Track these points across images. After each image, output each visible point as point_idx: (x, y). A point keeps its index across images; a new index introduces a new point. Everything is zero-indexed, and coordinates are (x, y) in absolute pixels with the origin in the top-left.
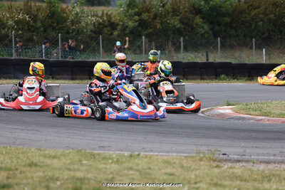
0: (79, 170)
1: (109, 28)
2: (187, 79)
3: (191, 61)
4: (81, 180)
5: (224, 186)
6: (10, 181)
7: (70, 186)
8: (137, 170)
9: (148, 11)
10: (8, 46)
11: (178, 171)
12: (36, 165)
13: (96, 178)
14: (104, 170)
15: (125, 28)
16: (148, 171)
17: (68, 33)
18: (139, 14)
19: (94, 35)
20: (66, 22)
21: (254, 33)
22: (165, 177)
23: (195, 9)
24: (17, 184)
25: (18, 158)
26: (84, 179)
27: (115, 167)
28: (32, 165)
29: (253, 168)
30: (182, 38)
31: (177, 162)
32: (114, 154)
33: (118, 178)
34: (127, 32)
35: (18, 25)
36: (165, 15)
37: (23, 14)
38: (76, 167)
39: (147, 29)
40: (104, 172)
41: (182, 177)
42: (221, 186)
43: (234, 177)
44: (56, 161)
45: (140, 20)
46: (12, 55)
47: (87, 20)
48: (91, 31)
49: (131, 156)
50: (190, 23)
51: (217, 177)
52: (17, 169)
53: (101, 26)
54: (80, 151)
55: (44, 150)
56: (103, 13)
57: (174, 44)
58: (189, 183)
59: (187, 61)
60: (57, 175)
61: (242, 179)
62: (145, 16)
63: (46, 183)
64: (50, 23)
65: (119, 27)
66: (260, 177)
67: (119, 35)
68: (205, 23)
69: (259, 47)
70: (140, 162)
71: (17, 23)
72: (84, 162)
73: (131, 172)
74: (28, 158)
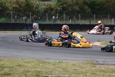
0: (38, 68)
1: (50, 11)
2: (82, 31)
3: (83, 24)
4: (39, 72)
5: (97, 75)
6: (11, 72)
7: (35, 74)
8: (62, 68)
9: (66, 3)
10: (10, 17)
11: (78, 68)
12: (21, 66)
13: (45, 71)
14: (48, 68)
15: (57, 10)
16: (66, 68)
17: (34, 12)
18: (62, 5)
19: (44, 13)
20: (33, 8)
21: (109, 12)
22: (73, 71)
23: (85, 2)
24: (13, 74)
25: (14, 63)
26: (40, 71)
27: (53, 67)
28: (20, 66)
29: (109, 67)
30: (80, 15)
31: (78, 64)
32: (52, 61)
33: (54, 71)
34: (58, 12)
35: (13, 9)
36: (73, 5)
37: (16, 4)
38: (37, 66)
39: (65, 11)
40: (48, 69)
41: (80, 71)
42: (96, 74)
43: (101, 71)
44: (29, 64)
45: (63, 7)
46: (11, 21)
47: (41, 7)
48: (43, 11)
49: (59, 62)
50: (83, 8)
51: (94, 71)
52: (13, 67)
53: (47, 10)
54: (39, 60)
55: (24, 60)
56: (48, 4)
57: (76, 17)
58: (83, 73)
59: (82, 24)
60: (29, 70)
61: (104, 72)
62: (65, 5)
63: (25, 73)
64: (26, 8)
65: (54, 10)
66: (111, 71)
67: (54, 13)
68: (89, 8)
69: (111, 18)
70: (63, 64)
71: (13, 8)
72: (40, 65)
73: (59, 69)
74: (18, 63)
